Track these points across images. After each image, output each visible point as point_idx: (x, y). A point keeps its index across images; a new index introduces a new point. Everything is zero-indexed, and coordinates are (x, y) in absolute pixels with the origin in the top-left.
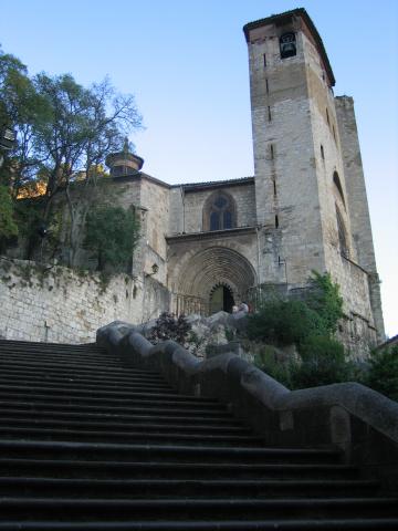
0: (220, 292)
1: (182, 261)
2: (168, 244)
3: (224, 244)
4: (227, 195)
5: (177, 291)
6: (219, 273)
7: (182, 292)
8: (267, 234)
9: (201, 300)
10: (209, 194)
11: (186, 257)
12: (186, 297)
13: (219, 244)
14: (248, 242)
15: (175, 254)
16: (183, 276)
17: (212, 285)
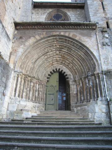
0: (56, 76)
1: (27, 44)
2: (16, 29)
3: (67, 34)
4: (63, 12)
5: (18, 69)
6: (57, 61)
7: (24, 72)
8: (103, 32)
9: (40, 82)
10: (50, 10)
11: (32, 41)
12: (26, 76)
13: (62, 34)
14: (89, 36)
15: (21, 38)
16: (27, 57)
17: (50, 70)
